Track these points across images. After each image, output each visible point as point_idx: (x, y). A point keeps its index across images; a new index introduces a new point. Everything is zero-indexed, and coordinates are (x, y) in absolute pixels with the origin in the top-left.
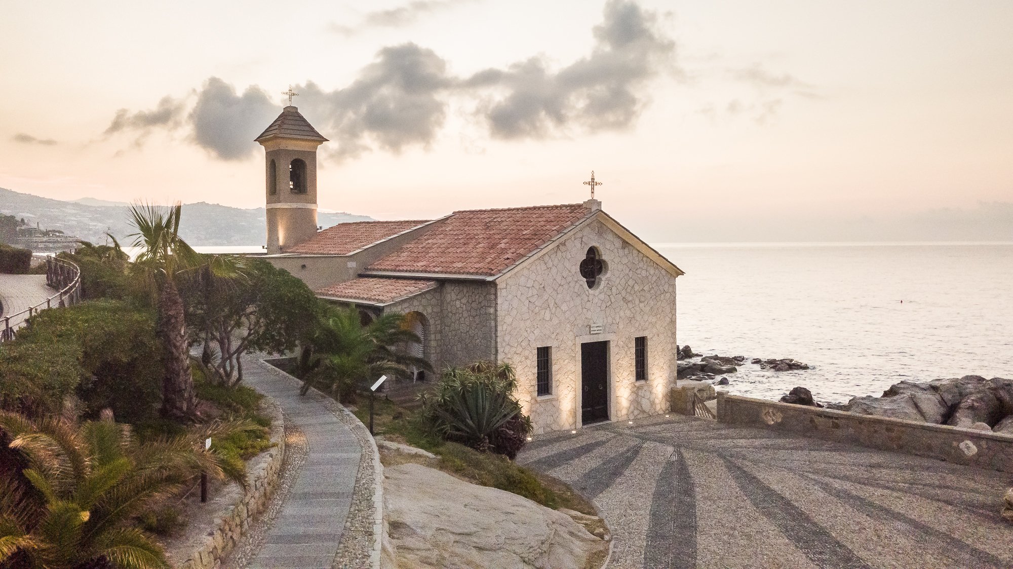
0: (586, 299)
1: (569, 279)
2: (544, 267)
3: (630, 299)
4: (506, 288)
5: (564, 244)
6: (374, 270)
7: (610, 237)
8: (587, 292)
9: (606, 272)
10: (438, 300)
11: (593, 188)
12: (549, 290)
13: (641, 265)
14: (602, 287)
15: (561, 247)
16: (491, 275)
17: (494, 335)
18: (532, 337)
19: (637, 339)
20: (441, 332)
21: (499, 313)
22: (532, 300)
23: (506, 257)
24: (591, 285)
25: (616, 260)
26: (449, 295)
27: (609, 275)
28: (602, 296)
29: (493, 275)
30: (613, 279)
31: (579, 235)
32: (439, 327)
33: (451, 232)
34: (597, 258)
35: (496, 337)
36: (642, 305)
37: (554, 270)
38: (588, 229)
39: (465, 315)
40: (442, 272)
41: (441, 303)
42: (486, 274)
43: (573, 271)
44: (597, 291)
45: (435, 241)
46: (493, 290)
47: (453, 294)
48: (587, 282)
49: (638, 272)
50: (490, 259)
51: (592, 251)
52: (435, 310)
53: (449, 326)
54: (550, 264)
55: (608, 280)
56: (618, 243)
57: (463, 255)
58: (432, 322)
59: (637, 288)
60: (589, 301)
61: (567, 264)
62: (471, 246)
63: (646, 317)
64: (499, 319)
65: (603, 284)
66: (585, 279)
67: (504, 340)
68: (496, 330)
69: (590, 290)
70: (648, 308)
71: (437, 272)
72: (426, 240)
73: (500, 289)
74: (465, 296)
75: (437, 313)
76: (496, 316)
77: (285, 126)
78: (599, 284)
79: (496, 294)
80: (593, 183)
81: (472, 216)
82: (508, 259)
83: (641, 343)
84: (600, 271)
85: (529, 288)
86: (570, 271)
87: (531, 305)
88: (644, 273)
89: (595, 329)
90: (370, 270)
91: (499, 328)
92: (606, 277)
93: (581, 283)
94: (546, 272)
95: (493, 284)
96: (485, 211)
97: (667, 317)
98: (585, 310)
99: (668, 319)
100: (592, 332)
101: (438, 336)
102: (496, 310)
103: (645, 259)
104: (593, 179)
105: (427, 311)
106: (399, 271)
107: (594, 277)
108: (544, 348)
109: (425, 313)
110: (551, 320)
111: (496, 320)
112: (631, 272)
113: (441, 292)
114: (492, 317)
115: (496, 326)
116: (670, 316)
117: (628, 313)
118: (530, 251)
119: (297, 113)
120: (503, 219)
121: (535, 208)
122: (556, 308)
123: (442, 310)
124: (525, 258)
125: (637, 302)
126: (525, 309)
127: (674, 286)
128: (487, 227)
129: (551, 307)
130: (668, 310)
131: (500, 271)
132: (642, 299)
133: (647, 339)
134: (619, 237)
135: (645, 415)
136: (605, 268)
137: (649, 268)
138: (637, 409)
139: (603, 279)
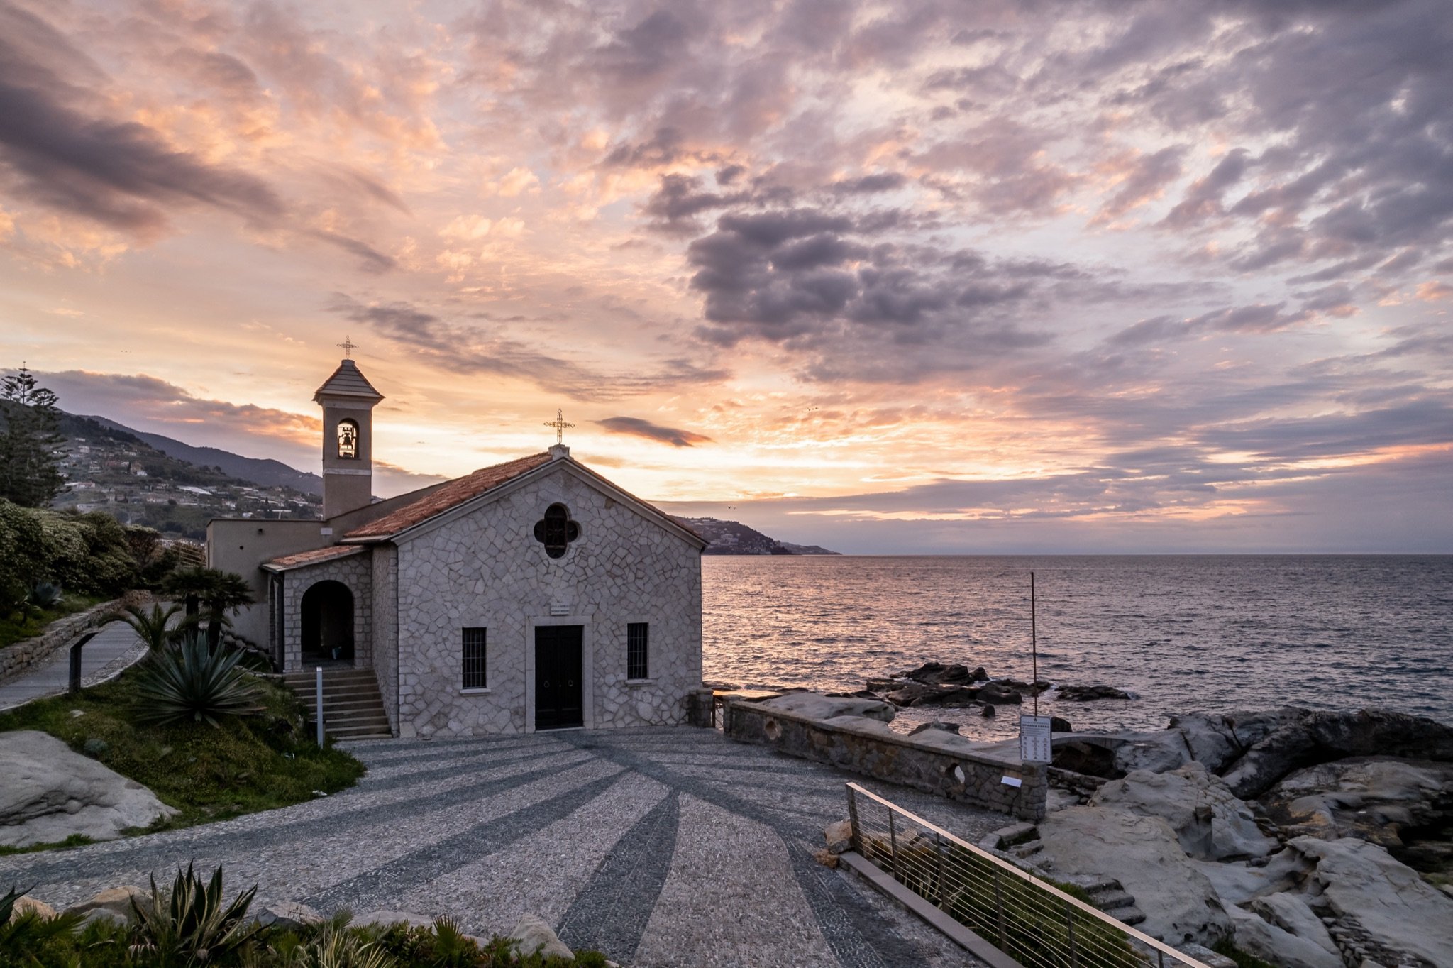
0: (544, 570)
1: (515, 544)
2: (473, 526)
3: (619, 573)
4: (412, 552)
5: (508, 500)
7: (585, 492)
8: (546, 562)
9: (578, 539)
10: (366, 568)
11: (560, 431)
12: (482, 556)
13: (639, 530)
15: (503, 502)
18: (454, 614)
19: (631, 626)
20: (371, 607)
21: (400, 582)
22: (455, 567)
24: (554, 553)
25: (597, 522)
27: (582, 540)
28: (571, 568)
30: (591, 546)
31: (533, 488)
32: (368, 601)
34: (564, 519)
35: (398, 611)
36: (640, 583)
37: (491, 532)
38: (547, 481)
39: (381, 584)
41: (370, 573)
43: (523, 532)
44: (563, 562)
46: (391, 555)
48: (548, 550)
49: (634, 539)
51: (555, 511)
52: (360, 581)
53: (375, 600)
54: (485, 523)
55: (582, 547)
56: (598, 501)
58: (357, 594)
59: (630, 559)
60: (549, 573)
61: (513, 525)
63: (646, 598)
64: (402, 588)
65: (571, 554)
66: (543, 545)
67: (409, 616)
68: (398, 603)
69: (551, 559)
70: (649, 588)
73: (403, 552)
74: (381, 562)
75: (362, 584)
76: (398, 585)
78: (566, 552)
79: (395, 558)
80: (560, 424)
83: (638, 630)
84: (567, 536)
85: (450, 552)
86: (517, 534)
87: (452, 573)
88: (643, 541)
89: (558, 609)
91: (402, 600)
92: (578, 543)
93: (537, 549)
94: (479, 533)
95: (393, 545)
97: (683, 600)
98: (541, 584)
100: (553, 613)
101: (368, 612)
102: (398, 579)
103: (645, 523)
104: (560, 419)
105: (349, 581)
107: (559, 544)
108: (473, 629)
109: (346, 583)
110: (485, 593)
111: (395, 591)
112: (621, 539)
113: (369, 559)
115: (395, 599)
117: (615, 591)
122: (494, 579)
123: (372, 581)
125: (631, 577)
126: (443, 579)
129: (486, 579)
131: (402, 529)
132: (640, 574)
133: (648, 627)
134: (601, 493)
136: (577, 532)
137: (651, 535)
138: (631, 715)
139: (574, 545)
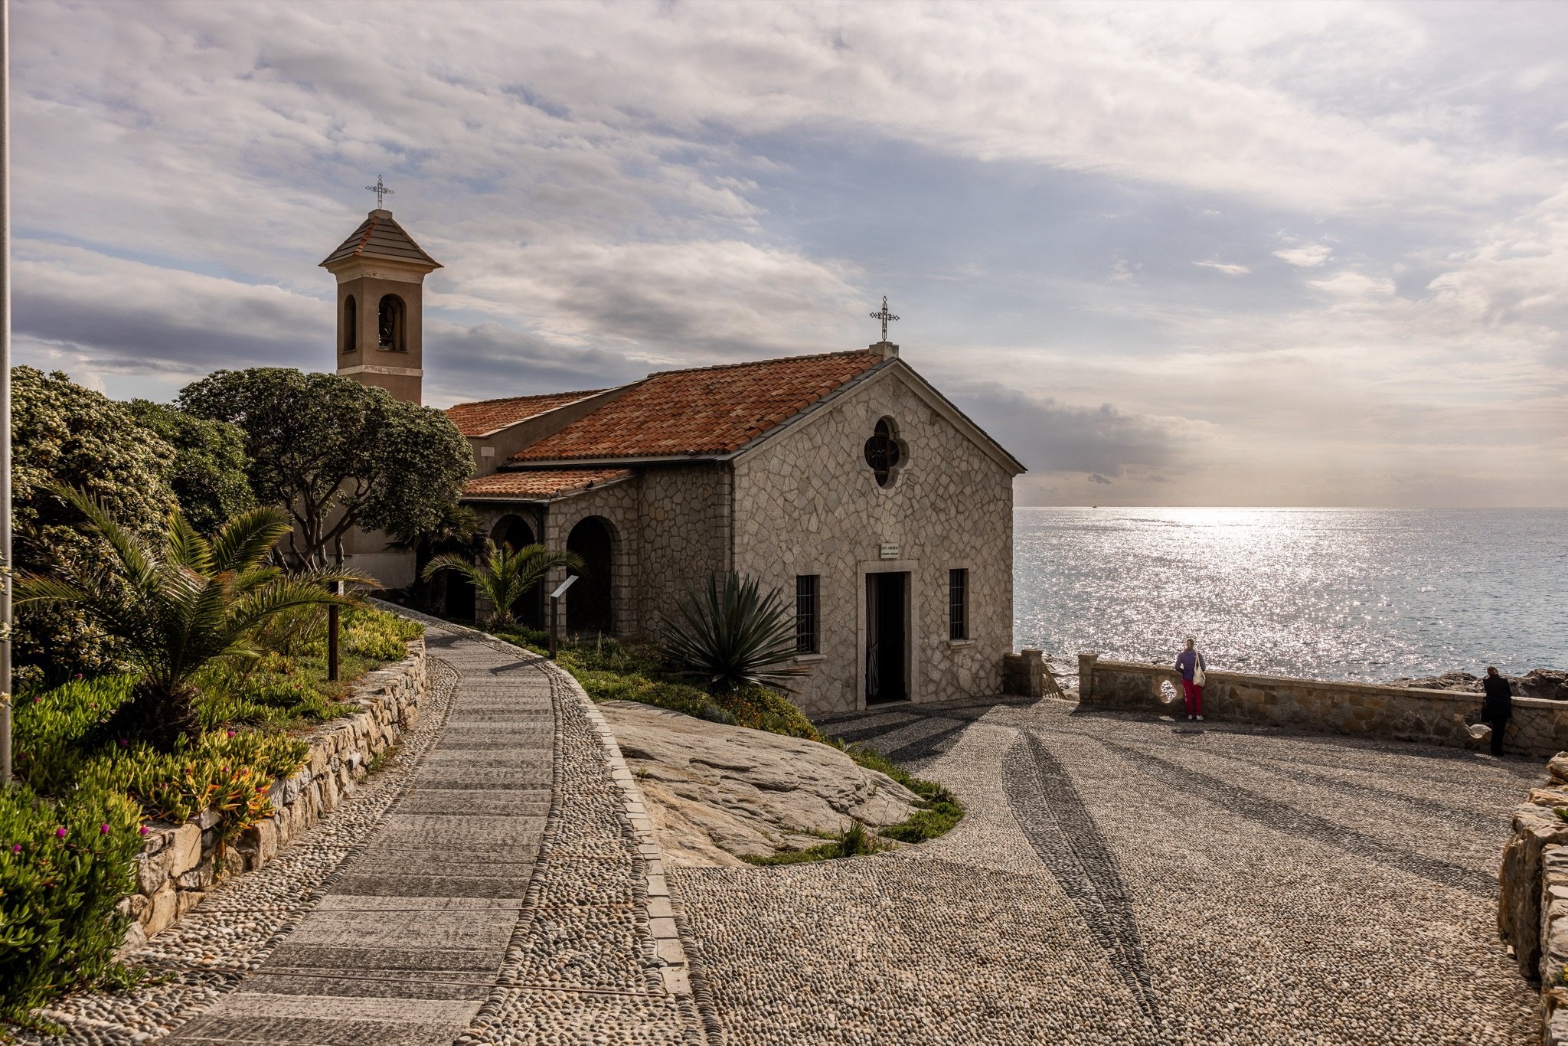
1: (847, 467)
2: (807, 445)
3: (943, 506)
4: (748, 474)
5: (840, 410)
6: (523, 460)
7: (911, 403)
8: (875, 491)
9: (905, 463)
10: (634, 500)
11: (885, 325)
12: (816, 483)
13: (960, 452)
14: (899, 483)
15: (835, 414)
16: (725, 452)
17: (728, 552)
18: (788, 557)
19: (953, 572)
20: (638, 553)
21: (737, 515)
22: (790, 497)
23: (747, 426)
24: (883, 480)
25: (922, 442)
26: (653, 491)
27: (909, 465)
28: (899, 499)
29: (729, 453)
30: (917, 471)
31: (864, 397)
32: (635, 544)
33: (648, 402)
34: (891, 438)
35: (733, 553)
36: (961, 517)
37: (824, 451)
38: (877, 388)
39: (680, 520)
40: (640, 455)
41: (638, 506)
42: (716, 452)
43: (855, 452)
44: (891, 492)
45: (622, 415)
46: (727, 479)
47: (658, 488)
48: (877, 476)
49: (956, 463)
50: (720, 431)
51: (884, 426)
52: (627, 516)
53: (652, 542)
54: (818, 441)
55: (909, 473)
56: (924, 415)
57: (673, 430)
58: (623, 535)
59: (952, 488)
60: (878, 505)
61: (845, 443)
62: (684, 418)
63: (966, 537)
64: (737, 524)
65: (900, 479)
66: (872, 470)
67: (745, 560)
68: (733, 543)
69: (880, 488)
70: (968, 525)
71: (632, 456)
72: (606, 414)
73: (740, 475)
74: (679, 490)
75: (632, 521)
76: (733, 520)
77: (371, 241)
78: (894, 480)
79: (732, 485)
80: (885, 316)
81: (679, 378)
82: (751, 428)
83: (959, 577)
84: (895, 459)
85: (785, 477)
86: (849, 455)
87: (787, 504)
88: (964, 466)
89: (887, 551)
90: (517, 460)
91: (737, 540)
92: (906, 468)
93: (867, 475)
94: (813, 453)
95: (729, 467)
96: (703, 370)
97: (998, 540)
98: (871, 519)
99: (1000, 544)
100: (883, 557)
101: (634, 559)
102: (732, 511)
103: (965, 443)
104: (885, 309)
105: (616, 517)
106: (566, 458)
107: (885, 468)
108: (807, 577)
109: (613, 520)
110: (818, 532)
111: (732, 527)
112: (944, 463)
113: (638, 488)
114: (726, 521)
115: (732, 537)
116: (1004, 537)
117: (939, 529)
118: (787, 418)
119: (390, 220)
120: (735, 379)
121: (787, 360)
122: (827, 512)
123: (639, 518)
124: (780, 428)
125: (953, 511)
126: (778, 512)
127: (1009, 490)
128: (708, 391)
129: (819, 512)
130: (999, 526)
131: (738, 447)
132: (961, 508)
133: (967, 574)
134: (926, 405)
135: (964, 696)
136: (903, 454)
137: (971, 459)
138: (952, 685)
139: (901, 471)
